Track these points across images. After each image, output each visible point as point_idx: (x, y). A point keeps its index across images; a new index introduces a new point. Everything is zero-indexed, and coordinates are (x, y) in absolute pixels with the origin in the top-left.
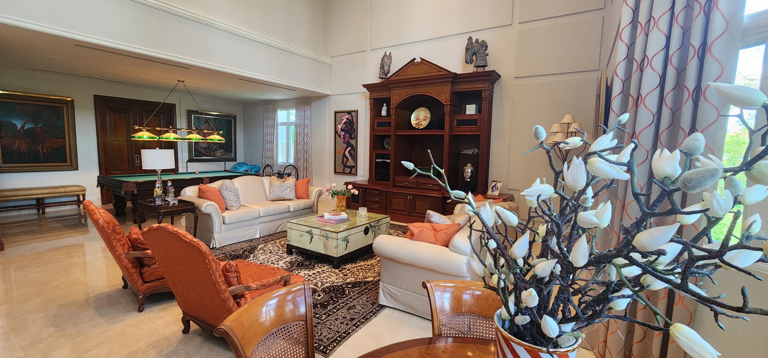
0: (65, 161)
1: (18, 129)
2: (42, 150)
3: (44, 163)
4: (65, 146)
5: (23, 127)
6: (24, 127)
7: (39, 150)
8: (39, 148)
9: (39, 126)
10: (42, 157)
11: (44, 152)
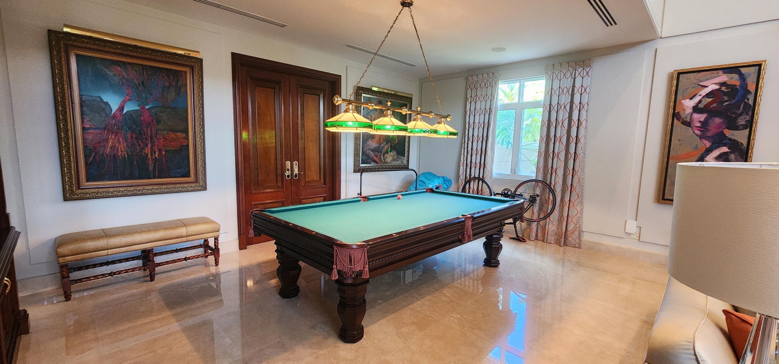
0: (187, 175)
1: (113, 112)
2: (151, 153)
3: (155, 177)
4: (188, 146)
5: (121, 108)
6: (123, 109)
7: (147, 154)
8: (148, 150)
9: (147, 107)
10: (151, 168)
11: (156, 157)
